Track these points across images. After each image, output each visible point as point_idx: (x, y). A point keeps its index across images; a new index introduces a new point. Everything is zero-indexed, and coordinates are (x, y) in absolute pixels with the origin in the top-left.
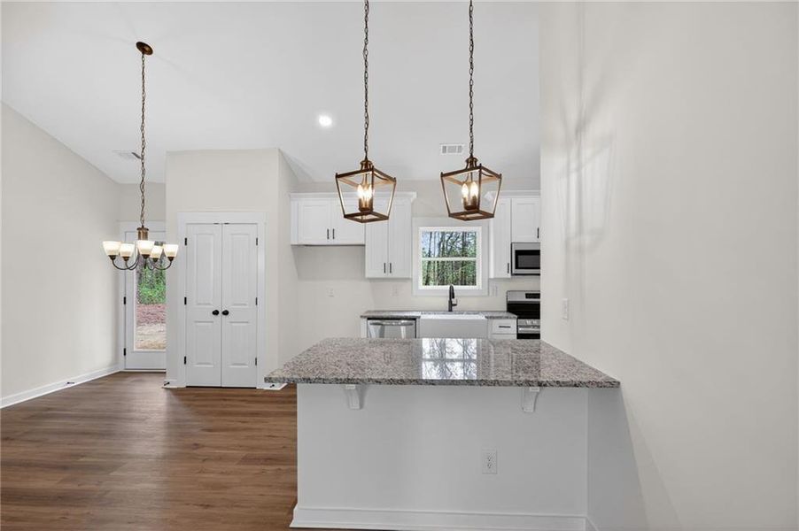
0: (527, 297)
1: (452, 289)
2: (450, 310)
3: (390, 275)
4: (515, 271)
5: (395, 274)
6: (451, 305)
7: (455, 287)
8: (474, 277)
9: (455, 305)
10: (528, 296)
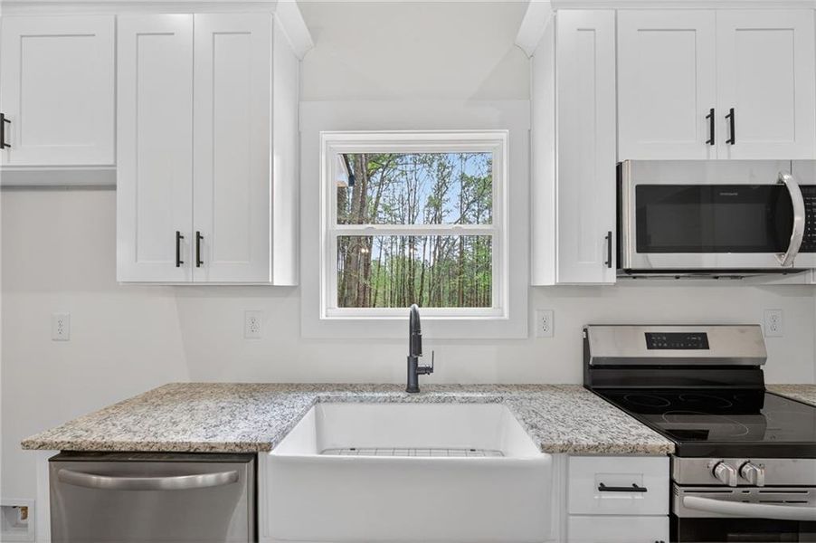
0: (650, 347)
1: (415, 316)
2: (413, 388)
3: (199, 276)
4: (632, 259)
5: (214, 272)
6: (415, 370)
7: (426, 314)
8: (488, 289)
9: (429, 370)
10: (653, 341)
